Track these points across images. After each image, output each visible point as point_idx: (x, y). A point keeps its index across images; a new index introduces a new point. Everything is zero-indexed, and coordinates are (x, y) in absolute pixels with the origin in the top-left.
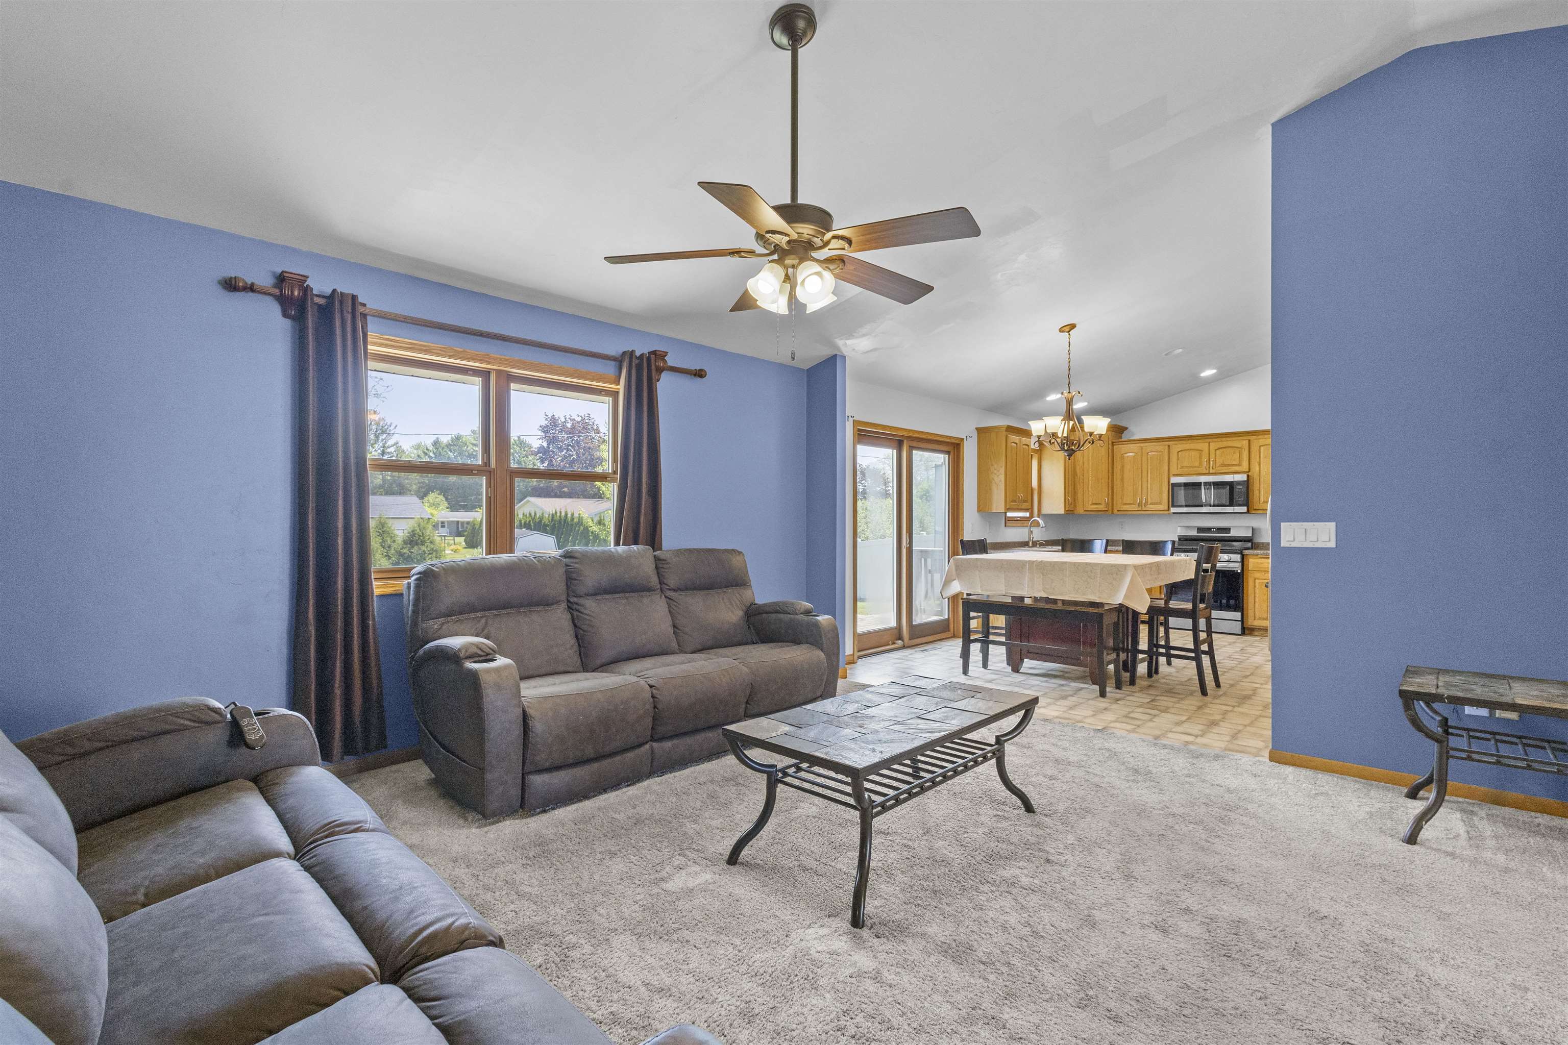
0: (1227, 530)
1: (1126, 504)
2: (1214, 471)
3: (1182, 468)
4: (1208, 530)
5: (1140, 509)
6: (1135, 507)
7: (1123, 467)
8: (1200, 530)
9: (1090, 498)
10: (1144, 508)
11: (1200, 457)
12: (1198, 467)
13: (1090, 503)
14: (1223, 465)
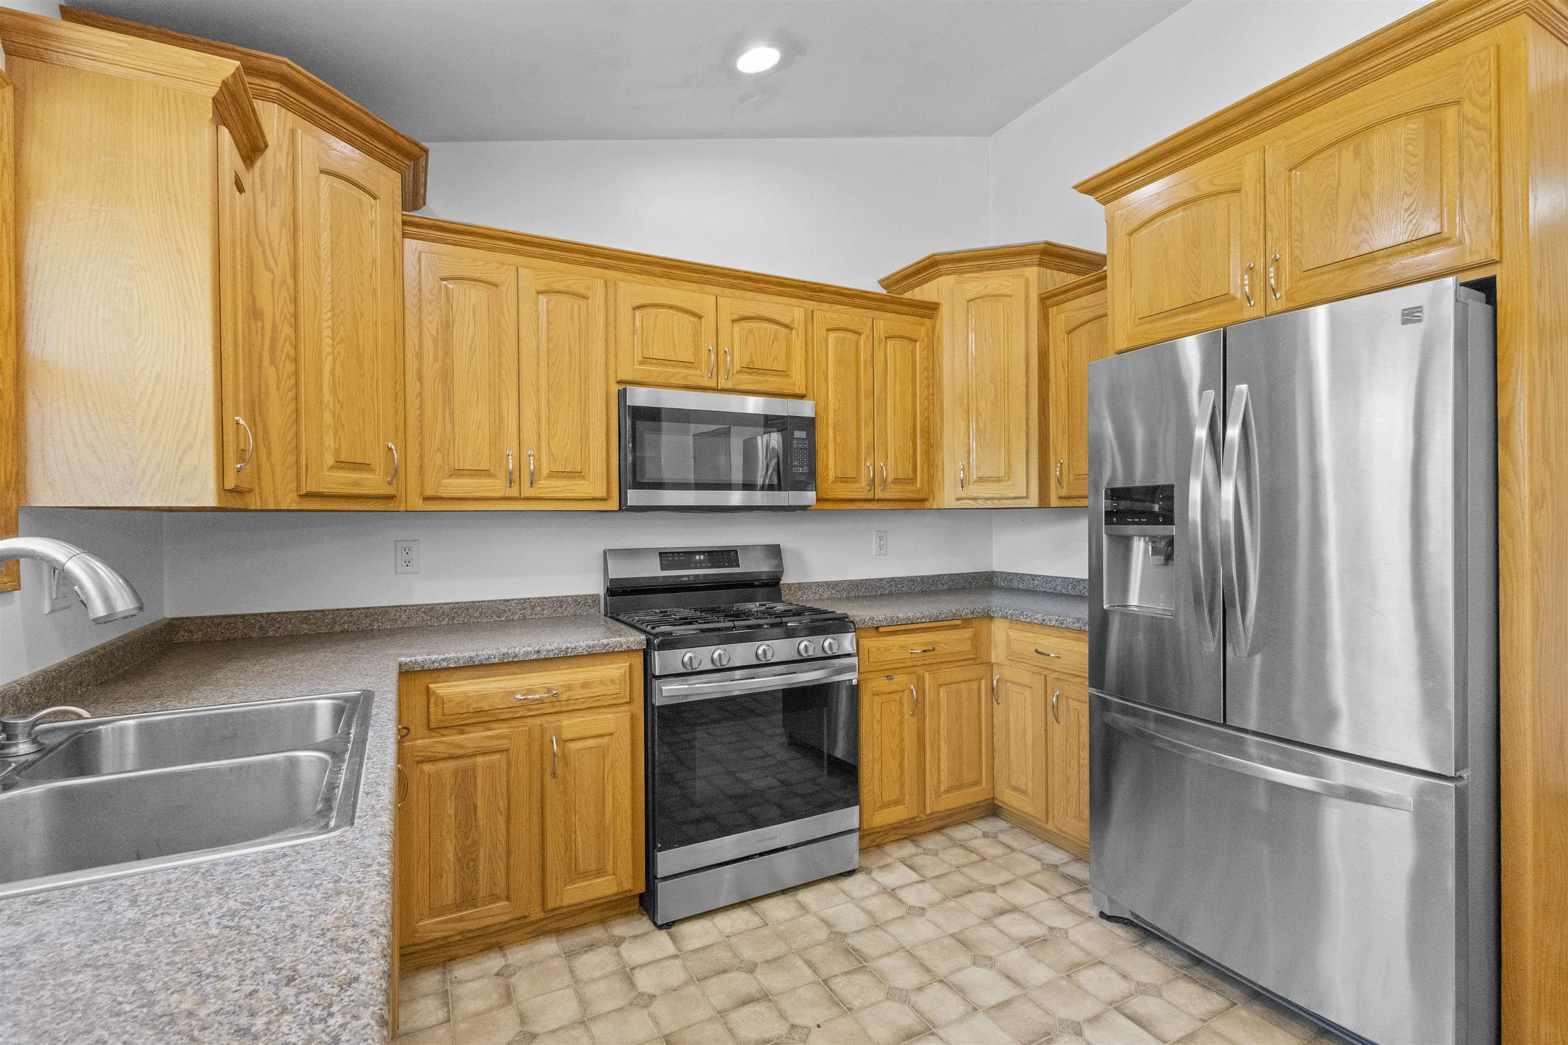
0: (726, 556)
1: (458, 473)
2: (729, 385)
3: (645, 361)
4: (683, 557)
5: (514, 492)
6: (495, 486)
7: (447, 327)
8: (668, 557)
9: (329, 440)
10: (527, 492)
11: (697, 337)
12: (690, 365)
13: (329, 460)
14: (749, 369)
